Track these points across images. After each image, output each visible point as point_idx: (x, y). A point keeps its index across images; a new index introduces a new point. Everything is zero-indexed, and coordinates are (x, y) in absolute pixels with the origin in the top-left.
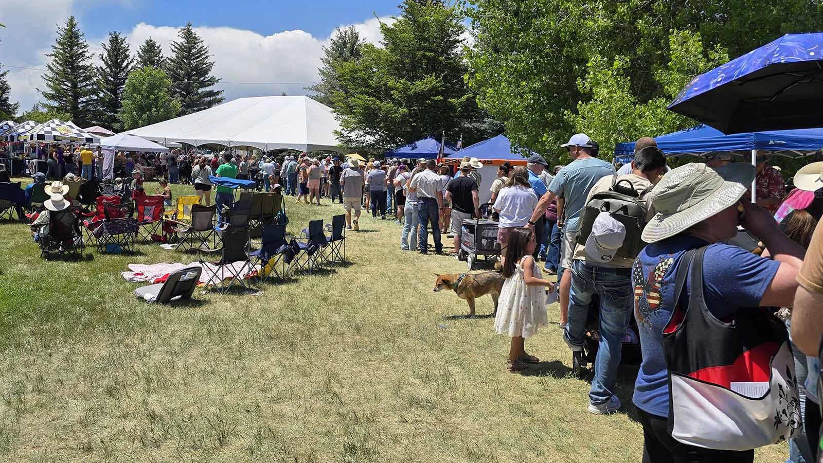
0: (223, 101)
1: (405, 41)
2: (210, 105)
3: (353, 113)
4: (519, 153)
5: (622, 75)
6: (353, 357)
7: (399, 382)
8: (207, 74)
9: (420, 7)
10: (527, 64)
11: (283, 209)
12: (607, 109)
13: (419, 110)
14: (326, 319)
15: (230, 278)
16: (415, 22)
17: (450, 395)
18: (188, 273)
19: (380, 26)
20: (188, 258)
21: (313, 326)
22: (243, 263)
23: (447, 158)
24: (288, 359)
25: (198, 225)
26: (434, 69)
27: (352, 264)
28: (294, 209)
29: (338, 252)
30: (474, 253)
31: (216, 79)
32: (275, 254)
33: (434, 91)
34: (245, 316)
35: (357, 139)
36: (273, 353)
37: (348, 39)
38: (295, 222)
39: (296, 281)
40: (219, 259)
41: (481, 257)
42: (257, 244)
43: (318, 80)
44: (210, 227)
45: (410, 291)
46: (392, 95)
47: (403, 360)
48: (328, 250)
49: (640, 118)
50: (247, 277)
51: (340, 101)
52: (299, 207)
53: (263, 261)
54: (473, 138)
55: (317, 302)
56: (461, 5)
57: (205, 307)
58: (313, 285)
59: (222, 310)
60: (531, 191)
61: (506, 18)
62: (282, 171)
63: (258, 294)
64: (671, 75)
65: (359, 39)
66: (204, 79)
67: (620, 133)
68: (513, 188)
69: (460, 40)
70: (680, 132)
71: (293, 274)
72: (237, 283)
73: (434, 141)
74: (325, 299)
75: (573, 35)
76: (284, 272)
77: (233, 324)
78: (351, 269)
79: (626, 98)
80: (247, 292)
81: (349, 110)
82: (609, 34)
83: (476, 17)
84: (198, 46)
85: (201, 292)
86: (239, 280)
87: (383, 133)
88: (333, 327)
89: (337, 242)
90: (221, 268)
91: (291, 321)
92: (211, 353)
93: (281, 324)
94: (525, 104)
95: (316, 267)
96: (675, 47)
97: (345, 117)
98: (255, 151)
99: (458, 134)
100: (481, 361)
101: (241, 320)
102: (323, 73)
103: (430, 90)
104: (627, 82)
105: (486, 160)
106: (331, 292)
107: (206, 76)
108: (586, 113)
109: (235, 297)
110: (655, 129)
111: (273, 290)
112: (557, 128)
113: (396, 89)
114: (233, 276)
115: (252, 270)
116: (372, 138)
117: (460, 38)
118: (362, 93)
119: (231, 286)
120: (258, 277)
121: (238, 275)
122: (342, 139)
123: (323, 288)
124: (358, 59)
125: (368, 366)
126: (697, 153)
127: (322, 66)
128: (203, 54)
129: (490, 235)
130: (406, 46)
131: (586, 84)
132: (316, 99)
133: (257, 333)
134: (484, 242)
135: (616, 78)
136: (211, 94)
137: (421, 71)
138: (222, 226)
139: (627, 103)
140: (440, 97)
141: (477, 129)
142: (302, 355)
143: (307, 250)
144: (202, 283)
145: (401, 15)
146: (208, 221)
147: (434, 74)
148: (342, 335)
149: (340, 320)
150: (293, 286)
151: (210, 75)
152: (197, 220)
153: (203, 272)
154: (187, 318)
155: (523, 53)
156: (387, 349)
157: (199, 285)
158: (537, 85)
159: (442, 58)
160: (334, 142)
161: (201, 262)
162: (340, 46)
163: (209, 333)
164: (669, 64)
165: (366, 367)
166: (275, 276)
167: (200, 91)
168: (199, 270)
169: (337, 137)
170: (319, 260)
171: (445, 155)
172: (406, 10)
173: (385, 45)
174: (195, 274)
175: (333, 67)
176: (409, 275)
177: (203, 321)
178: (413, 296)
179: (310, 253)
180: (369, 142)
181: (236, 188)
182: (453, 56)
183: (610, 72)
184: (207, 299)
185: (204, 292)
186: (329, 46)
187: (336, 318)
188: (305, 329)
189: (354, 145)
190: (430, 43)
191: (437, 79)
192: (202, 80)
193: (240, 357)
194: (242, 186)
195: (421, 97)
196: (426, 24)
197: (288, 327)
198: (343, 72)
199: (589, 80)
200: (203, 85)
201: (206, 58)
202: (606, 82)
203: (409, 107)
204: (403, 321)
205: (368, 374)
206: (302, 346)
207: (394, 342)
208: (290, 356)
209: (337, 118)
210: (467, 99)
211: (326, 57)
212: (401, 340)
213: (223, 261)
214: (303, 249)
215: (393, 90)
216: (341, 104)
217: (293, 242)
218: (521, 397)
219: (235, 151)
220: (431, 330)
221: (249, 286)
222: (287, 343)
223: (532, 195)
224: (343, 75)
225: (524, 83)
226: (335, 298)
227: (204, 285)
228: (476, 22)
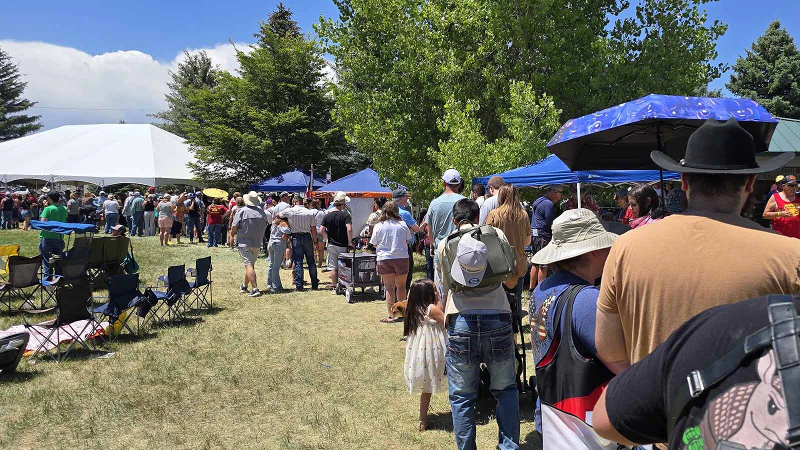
0: (41, 128)
1: (265, 72)
2: (22, 133)
3: (211, 144)
4: (388, 186)
5: (474, 117)
6: (233, 413)
7: (288, 432)
8: (18, 96)
9: (279, 38)
10: (390, 102)
11: (130, 252)
12: (463, 147)
13: (284, 142)
14: (197, 375)
15: (68, 342)
16: (274, 52)
17: (342, 436)
18: (11, 342)
19: (236, 54)
20: (7, 321)
21: (182, 385)
22: (85, 322)
23: (317, 192)
24: (155, 428)
25: (18, 280)
26: (297, 102)
27: (221, 310)
28: (143, 252)
29: (204, 298)
30: (352, 286)
31: (31, 102)
32: (126, 307)
33: (299, 124)
34: (93, 385)
35: (216, 172)
36: (134, 423)
37: (198, 64)
38: (146, 267)
39: (154, 336)
40: (53, 319)
41: (358, 289)
42: (101, 296)
43: (166, 107)
44: (35, 281)
45: (290, 332)
46: (254, 125)
47: (289, 408)
48: (192, 297)
49: (490, 155)
50: (90, 338)
51: (194, 130)
52: (149, 249)
53: (111, 317)
54: (342, 171)
55: (183, 357)
56: (324, 42)
57: (38, 380)
58: (176, 338)
59: (61, 381)
60: (403, 223)
61: (368, 58)
62: (124, 208)
63: (107, 356)
64: (512, 118)
65: (212, 65)
66: (13, 102)
67: (475, 168)
68: (386, 223)
69: (322, 73)
70: (522, 168)
71: (150, 328)
72: (78, 346)
73: (301, 174)
74: (193, 353)
75: (431, 78)
76: (138, 327)
77: (77, 396)
78: (221, 315)
79: (478, 138)
80: (92, 355)
81: (206, 141)
82: (460, 79)
83: (340, 55)
84: (3, 63)
85: (29, 362)
86: (80, 342)
87: (245, 165)
88: (206, 382)
89: (202, 288)
90: (56, 331)
91: (153, 383)
92: (51, 435)
93: (141, 388)
94: (391, 140)
95: (178, 318)
96: (514, 95)
97: (199, 148)
98: (86, 186)
99: (326, 167)
100: (369, 397)
101: (87, 391)
102: (170, 99)
103: (294, 123)
104: (477, 123)
105: (356, 192)
106: (200, 344)
107: (16, 98)
108: (446, 150)
109: (76, 364)
110: (503, 165)
111: (125, 350)
112: (421, 163)
113: (258, 120)
114: (71, 338)
115: (97, 329)
116: (234, 171)
117: (323, 71)
118: (220, 123)
119: (71, 351)
120: (104, 336)
121: (79, 336)
122: (198, 172)
123: (189, 340)
124: (212, 87)
125: (251, 421)
126: (537, 186)
127: (169, 92)
128: (12, 73)
129: (366, 267)
130: (266, 76)
131: (445, 124)
132: (164, 127)
133: (111, 403)
134: (361, 274)
135: (469, 120)
136: (23, 119)
137: (283, 102)
138: (50, 279)
139: (479, 142)
140: (306, 130)
141: (345, 162)
142: (173, 420)
143: (166, 299)
144: (28, 351)
145: (258, 43)
146: (32, 275)
147: (298, 107)
148: (217, 390)
149: (213, 374)
150: (152, 342)
151: (21, 97)
152: (17, 274)
153: (32, 337)
154: (13, 397)
155: (386, 92)
156: (270, 398)
157: (26, 354)
158: (401, 123)
159: (305, 91)
160: (188, 175)
161: (27, 326)
162: (191, 72)
163: (47, 411)
164: (511, 109)
165: (249, 422)
166: (128, 332)
167: (8, 116)
168: (25, 337)
169: (192, 169)
170: (181, 309)
171: (315, 188)
172: (263, 39)
173: (244, 74)
174: (21, 341)
175: (181, 93)
176: (286, 316)
177: (36, 398)
178: (292, 338)
179: (170, 303)
180: (230, 175)
181: (69, 234)
182: (315, 89)
183: (464, 114)
184: (39, 370)
185: (34, 362)
186: (177, 71)
187: (208, 373)
188: (172, 390)
189: (212, 178)
190: (291, 75)
191: (300, 111)
192: (11, 104)
193: (93, 434)
194: (77, 231)
195: (285, 129)
196: (286, 56)
197: (150, 391)
198: (196, 99)
199: (446, 121)
200: (11, 109)
201: (16, 77)
202: (461, 123)
203: (273, 139)
204: (285, 366)
205: (252, 429)
206: (172, 410)
207: (278, 390)
208: (157, 425)
209: (191, 149)
210: (333, 133)
211: (174, 82)
212: (285, 387)
213: (58, 323)
214: (160, 299)
215: (254, 121)
216: (195, 134)
217: (149, 292)
218: (410, 426)
219: (60, 187)
220: (316, 371)
221: (95, 348)
222: (152, 409)
223: (405, 227)
224: (195, 103)
225: (389, 121)
226: (204, 350)
227: (33, 353)
228: (339, 60)
